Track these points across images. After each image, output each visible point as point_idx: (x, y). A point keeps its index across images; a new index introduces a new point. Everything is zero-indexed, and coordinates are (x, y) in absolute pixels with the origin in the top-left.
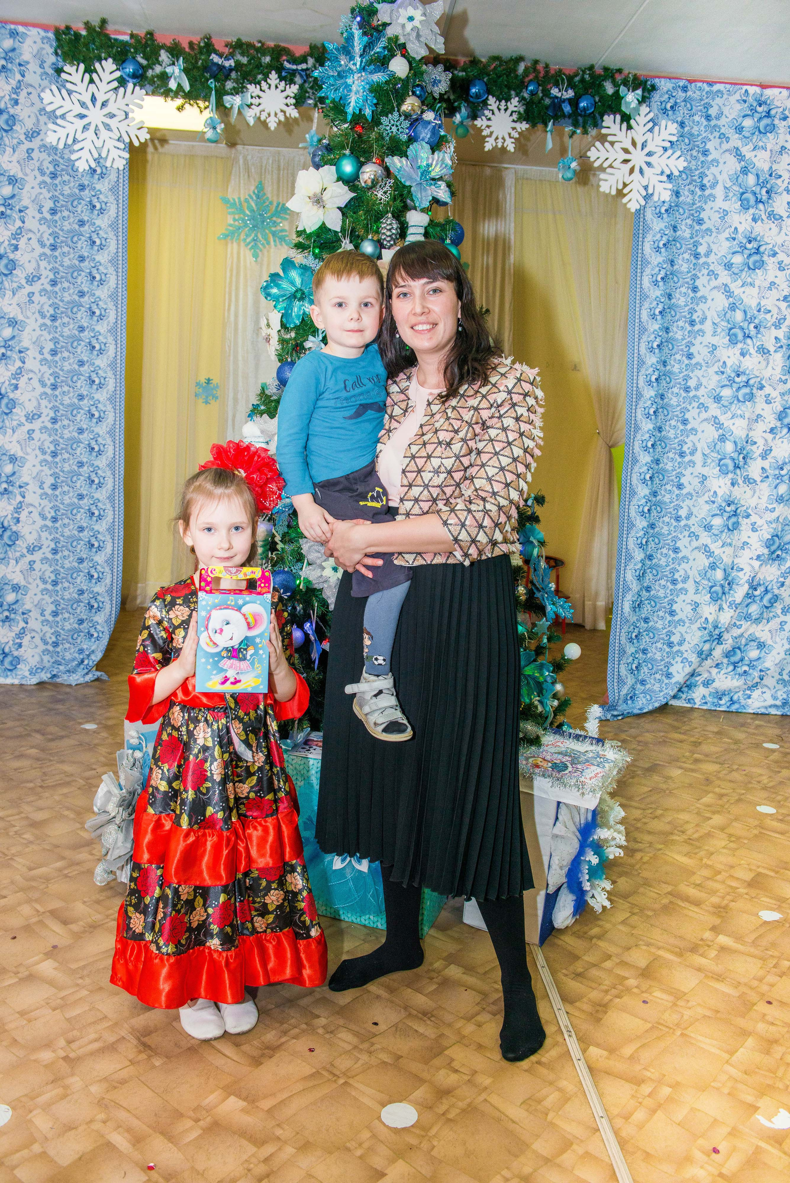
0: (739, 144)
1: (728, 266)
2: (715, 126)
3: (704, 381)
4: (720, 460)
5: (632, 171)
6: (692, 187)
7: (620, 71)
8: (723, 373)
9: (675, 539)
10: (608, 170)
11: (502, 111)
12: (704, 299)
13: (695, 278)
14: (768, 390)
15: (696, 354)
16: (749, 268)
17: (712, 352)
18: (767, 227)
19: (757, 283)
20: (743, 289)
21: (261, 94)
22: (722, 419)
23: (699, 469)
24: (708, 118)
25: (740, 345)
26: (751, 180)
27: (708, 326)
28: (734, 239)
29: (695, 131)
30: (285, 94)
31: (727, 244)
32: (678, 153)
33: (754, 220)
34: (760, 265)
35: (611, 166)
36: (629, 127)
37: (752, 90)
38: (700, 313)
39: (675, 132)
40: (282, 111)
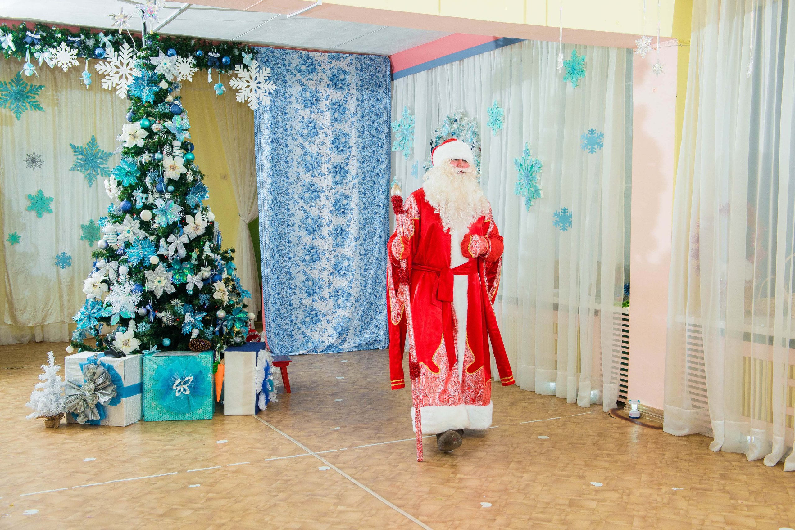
0: (300, 77)
1: (301, 135)
2: (289, 69)
3: (295, 190)
4: (307, 228)
5: (251, 91)
6: (280, 98)
7: (240, 43)
8: (304, 185)
9: (289, 268)
10: (239, 91)
11: (185, 62)
12: (291, 150)
13: (286, 141)
14: (326, 193)
15: (290, 177)
16: (311, 135)
17: (298, 176)
18: (317, 116)
19: (316, 142)
20: (309, 145)
21: (57, 53)
22: (306, 208)
23: (297, 233)
24: (285, 65)
25: (311, 172)
26: (308, 94)
27: (295, 164)
28: (303, 122)
29: (279, 71)
30: (71, 53)
31: (300, 124)
32: (272, 82)
33: (311, 113)
34: (316, 134)
35: (241, 89)
36: (248, 70)
37: (304, 52)
38: (290, 157)
39: (270, 72)
40: (70, 62)
